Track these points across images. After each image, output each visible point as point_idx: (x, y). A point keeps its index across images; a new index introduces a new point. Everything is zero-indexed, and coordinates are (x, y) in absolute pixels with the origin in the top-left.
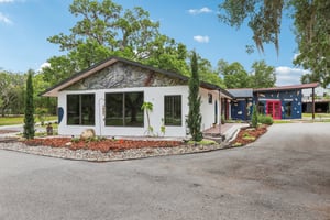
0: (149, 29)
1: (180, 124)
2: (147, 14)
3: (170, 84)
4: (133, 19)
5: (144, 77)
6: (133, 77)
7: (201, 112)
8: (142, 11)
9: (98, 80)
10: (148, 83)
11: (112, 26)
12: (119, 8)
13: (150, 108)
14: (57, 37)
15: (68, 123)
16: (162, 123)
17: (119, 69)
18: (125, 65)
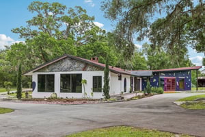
0: (86, 21)
1: (101, 91)
2: (85, 11)
3: (96, 70)
4: (74, 14)
5: (82, 66)
6: (76, 66)
7: (110, 85)
8: (81, 9)
9: (57, 66)
10: (84, 69)
11: (58, 20)
12: (64, 7)
13: (86, 83)
14: (18, 29)
15: (38, 91)
16: (92, 91)
17: (68, 61)
18: (72, 59)
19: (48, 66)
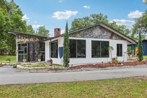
5: (109, 34)
6: (105, 34)
9: (88, 33)
10: (111, 38)
17: (98, 29)
18: (101, 28)
19: (80, 31)
